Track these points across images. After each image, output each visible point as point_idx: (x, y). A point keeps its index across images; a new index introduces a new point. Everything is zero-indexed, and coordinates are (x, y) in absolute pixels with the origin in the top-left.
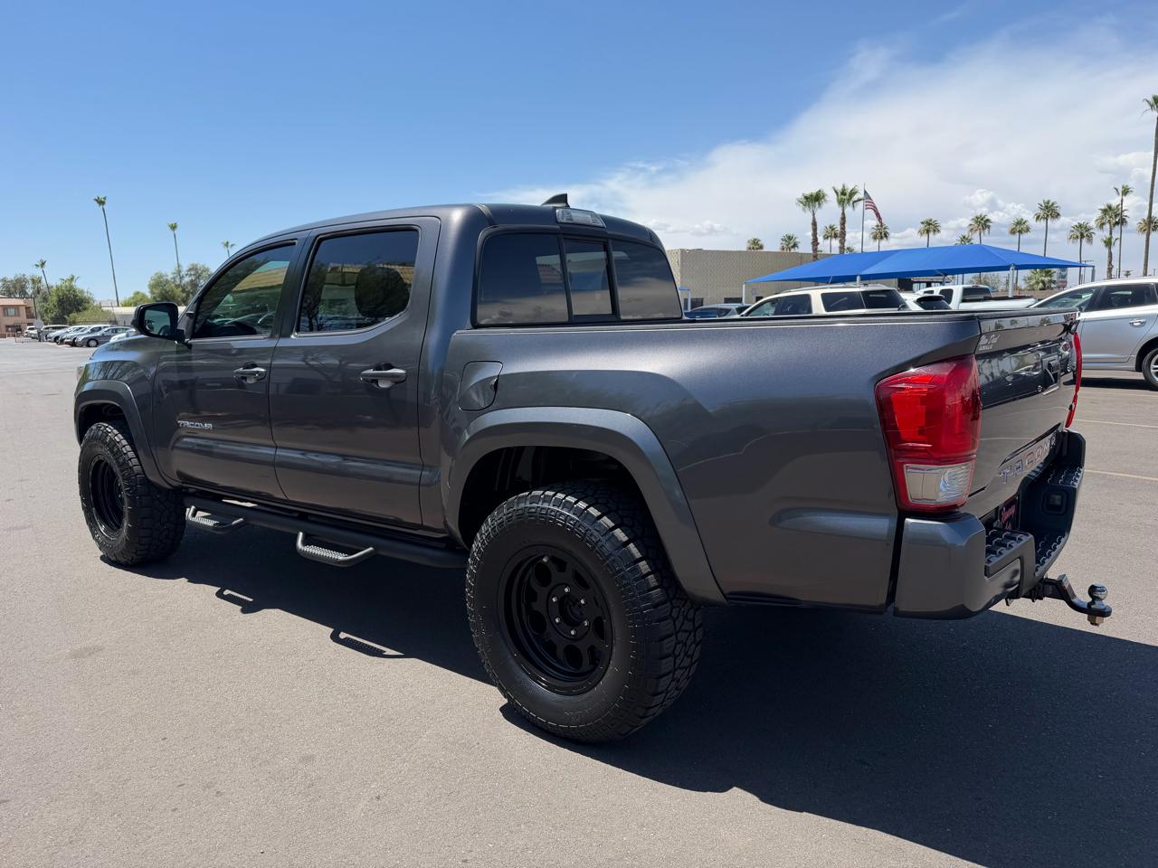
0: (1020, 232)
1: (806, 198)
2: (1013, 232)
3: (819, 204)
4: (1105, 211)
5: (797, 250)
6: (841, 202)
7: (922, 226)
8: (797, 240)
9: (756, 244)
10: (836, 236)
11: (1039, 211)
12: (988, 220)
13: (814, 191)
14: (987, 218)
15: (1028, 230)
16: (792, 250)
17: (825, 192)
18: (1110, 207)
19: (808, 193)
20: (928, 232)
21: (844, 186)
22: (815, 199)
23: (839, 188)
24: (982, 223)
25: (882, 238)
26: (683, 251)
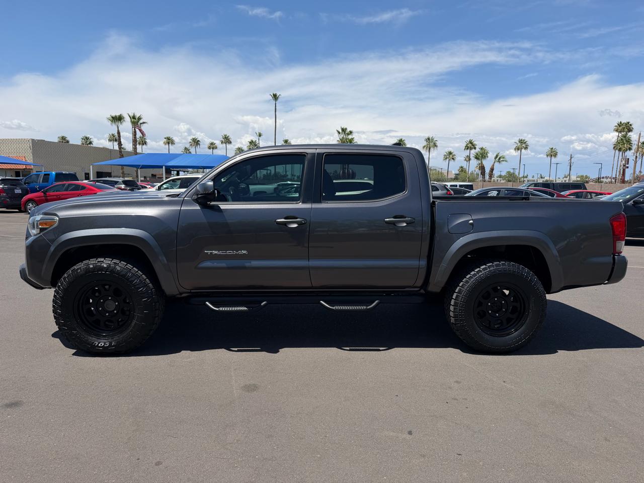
0: (213, 148)
1: (112, 117)
2: (209, 148)
3: (121, 123)
4: (250, 143)
5: (92, 145)
6: (133, 123)
7: (165, 140)
8: (92, 140)
9: (64, 139)
10: (116, 141)
11: (222, 139)
12: (198, 141)
13: (118, 114)
14: (198, 139)
15: (216, 148)
16: (89, 145)
17: (124, 116)
18: (252, 141)
19: (114, 115)
20: (169, 143)
21: (134, 114)
22: (118, 119)
23: (131, 115)
24: (196, 142)
25: (143, 144)
26: (33, 140)
